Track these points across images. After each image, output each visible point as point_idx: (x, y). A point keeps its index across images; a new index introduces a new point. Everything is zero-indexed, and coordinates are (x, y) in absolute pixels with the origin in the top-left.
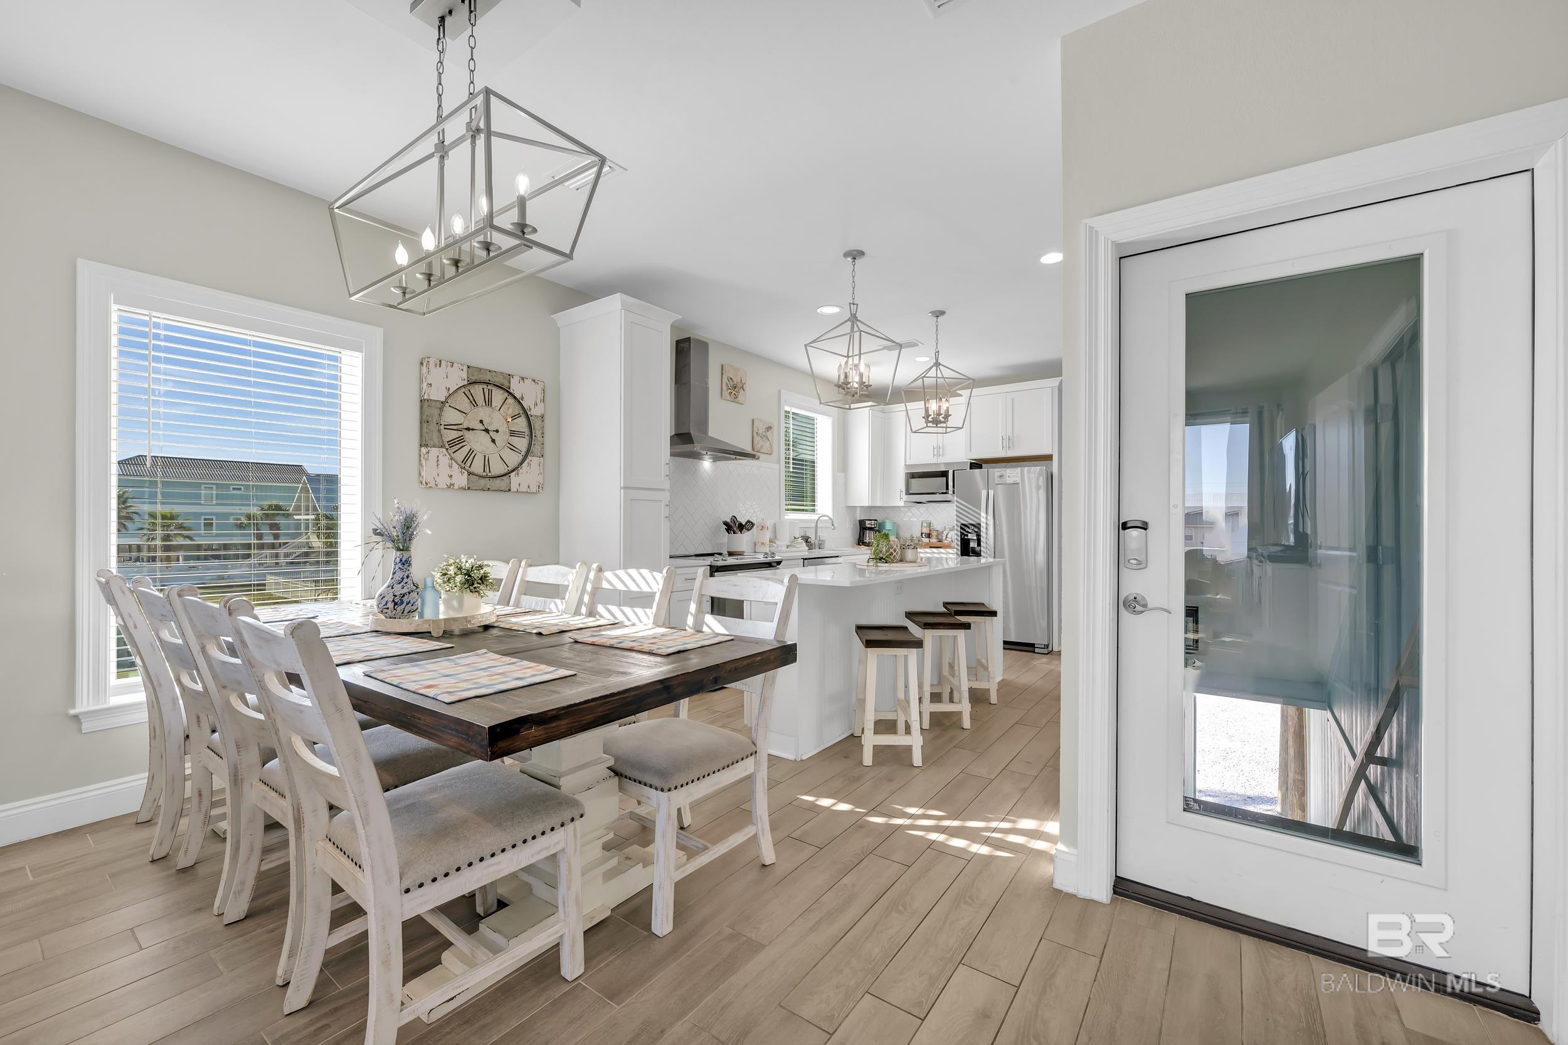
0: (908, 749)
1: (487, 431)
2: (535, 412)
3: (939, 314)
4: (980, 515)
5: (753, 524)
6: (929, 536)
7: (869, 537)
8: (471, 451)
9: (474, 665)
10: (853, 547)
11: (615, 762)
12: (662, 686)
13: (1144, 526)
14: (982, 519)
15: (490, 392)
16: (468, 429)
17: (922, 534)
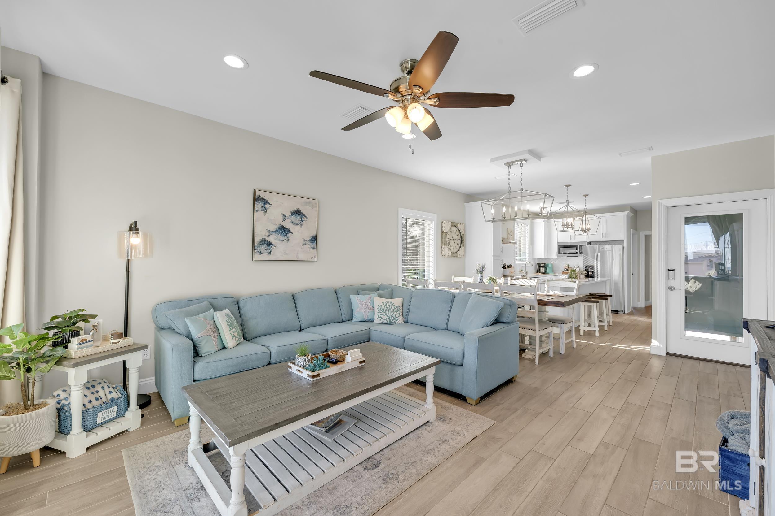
1: (453, 240)
2: (462, 233)
3: (586, 196)
4: (594, 261)
5: (512, 266)
6: (568, 270)
7: (542, 270)
8: (451, 246)
10: (535, 274)
13: (674, 270)
14: (595, 264)
15: (454, 228)
16: (450, 240)
17: (565, 269)
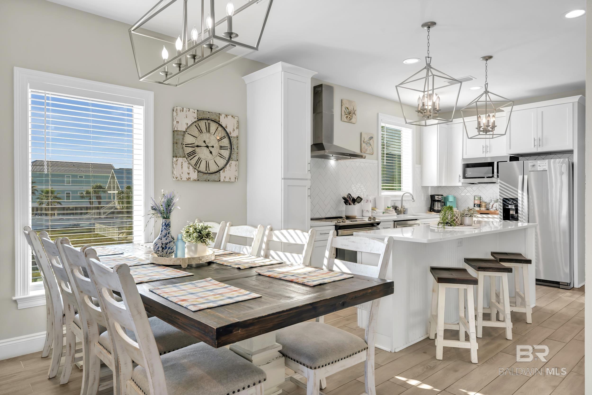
0: (468, 351)
1: (207, 147)
2: (233, 135)
3: (488, 58)
4: (517, 192)
5: (361, 199)
6: (480, 206)
7: (437, 206)
8: (199, 159)
9: (205, 287)
10: (426, 213)
11: (282, 348)
12: (311, 307)
14: (519, 195)
15: (209, 124)
16: (198, 146)
17: (475, 204)
